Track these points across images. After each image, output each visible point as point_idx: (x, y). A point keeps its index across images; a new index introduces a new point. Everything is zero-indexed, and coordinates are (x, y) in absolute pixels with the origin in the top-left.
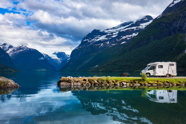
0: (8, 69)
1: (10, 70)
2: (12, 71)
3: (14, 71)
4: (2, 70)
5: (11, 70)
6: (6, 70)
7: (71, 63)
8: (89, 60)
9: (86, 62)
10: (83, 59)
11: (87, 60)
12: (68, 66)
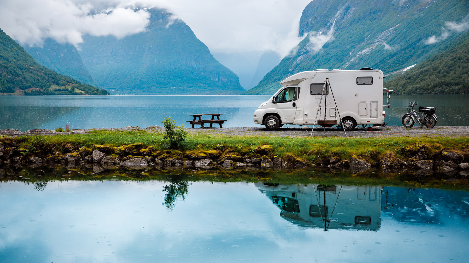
0: (63, 85)
1: (67, 90)
2: (77, 91)
3: (83, 92)
4: (42, 87)
5: (73, 89)
6: (55, 87)
7: (301, 56)
8: (377, 43)
9: (364, 51)
10: (350, 39)
11: (369, 44)
12: (289, 72)
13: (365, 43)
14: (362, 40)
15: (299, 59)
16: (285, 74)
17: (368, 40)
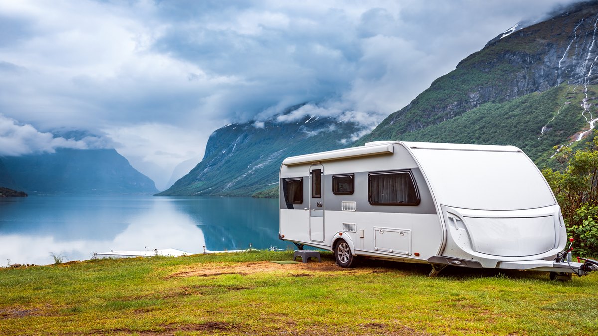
7: (207, 168)
8: (270, 161)
9: (259, 166)
10: (247, 157)
11: (263, 161)
12: (197, 179)
13: (260, 160)
14: (258, 158)
15: (206, 170)
16: (193, 181)
17: (262, 158)
